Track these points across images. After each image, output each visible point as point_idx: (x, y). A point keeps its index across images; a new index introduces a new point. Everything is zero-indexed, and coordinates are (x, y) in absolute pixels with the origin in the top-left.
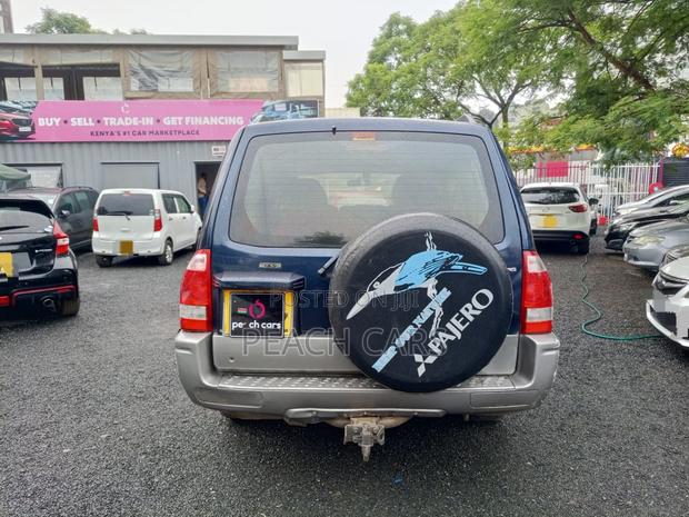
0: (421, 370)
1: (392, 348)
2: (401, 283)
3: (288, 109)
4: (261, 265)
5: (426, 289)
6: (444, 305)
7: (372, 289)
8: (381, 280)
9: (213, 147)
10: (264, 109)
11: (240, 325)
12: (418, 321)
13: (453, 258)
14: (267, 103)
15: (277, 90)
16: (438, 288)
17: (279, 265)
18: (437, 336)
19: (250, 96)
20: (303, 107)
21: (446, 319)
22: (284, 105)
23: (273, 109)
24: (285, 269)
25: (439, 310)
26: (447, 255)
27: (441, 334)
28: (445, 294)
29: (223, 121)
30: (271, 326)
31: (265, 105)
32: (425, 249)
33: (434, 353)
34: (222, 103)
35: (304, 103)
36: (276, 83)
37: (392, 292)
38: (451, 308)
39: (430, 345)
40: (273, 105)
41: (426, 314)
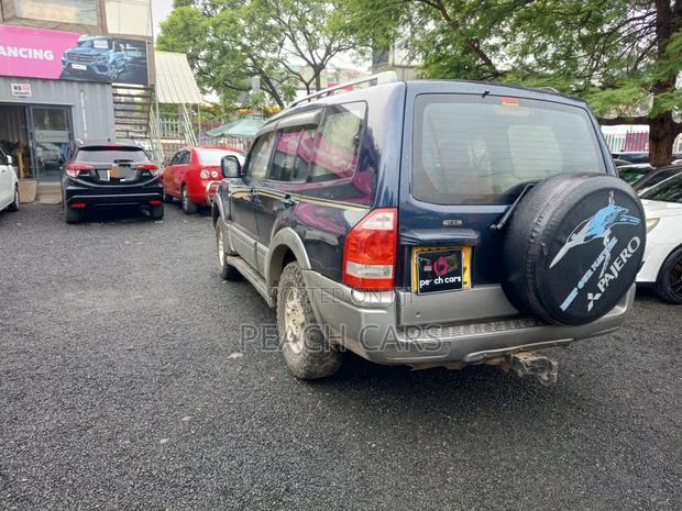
0: (590, 306)
1: (576, 289)
2: (588, 235)
3: (110, 48)
4: (445, 223)
5: (603, 238)
6: (612, 252)
7: (570, 240)
8: (576, 232)
9: (13, 85)
10: (80, 44)
11: (427, 282)
12: (595, 266)
13: (623, 212)
14: (84, 37)
15: (95, 23)
16: (611, 237)
17: (460, 222)
18: (604, 277)
19: (59, 26)
20: (128, 47)
21: (611, 263)
22: (106, 42)
23: (92, 46)
24: (466, 226)
25: (608, 255)
26: (620, 209)
27: (607, 275)
28: (614, 241)
29: (24, 53)
30: (453, 280)
31: (80, 40)
32: (607, 205)
33: (600, 292)
34: (22, 32)
35: (130, 42)
36: (94, 15)
37: (582, 242)
38: (615, 253)
39: (599, 285)
40: (92, 41)
41: (601, 258)
